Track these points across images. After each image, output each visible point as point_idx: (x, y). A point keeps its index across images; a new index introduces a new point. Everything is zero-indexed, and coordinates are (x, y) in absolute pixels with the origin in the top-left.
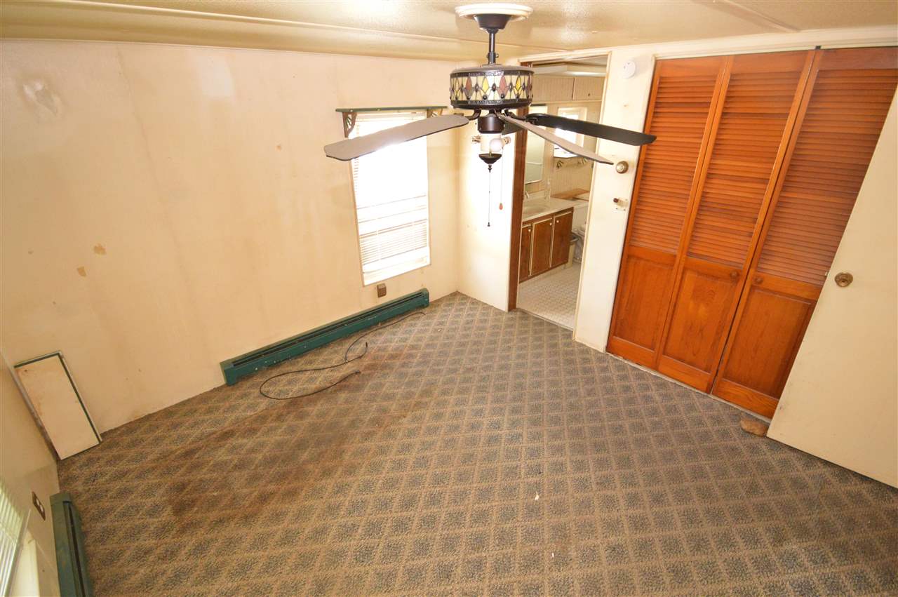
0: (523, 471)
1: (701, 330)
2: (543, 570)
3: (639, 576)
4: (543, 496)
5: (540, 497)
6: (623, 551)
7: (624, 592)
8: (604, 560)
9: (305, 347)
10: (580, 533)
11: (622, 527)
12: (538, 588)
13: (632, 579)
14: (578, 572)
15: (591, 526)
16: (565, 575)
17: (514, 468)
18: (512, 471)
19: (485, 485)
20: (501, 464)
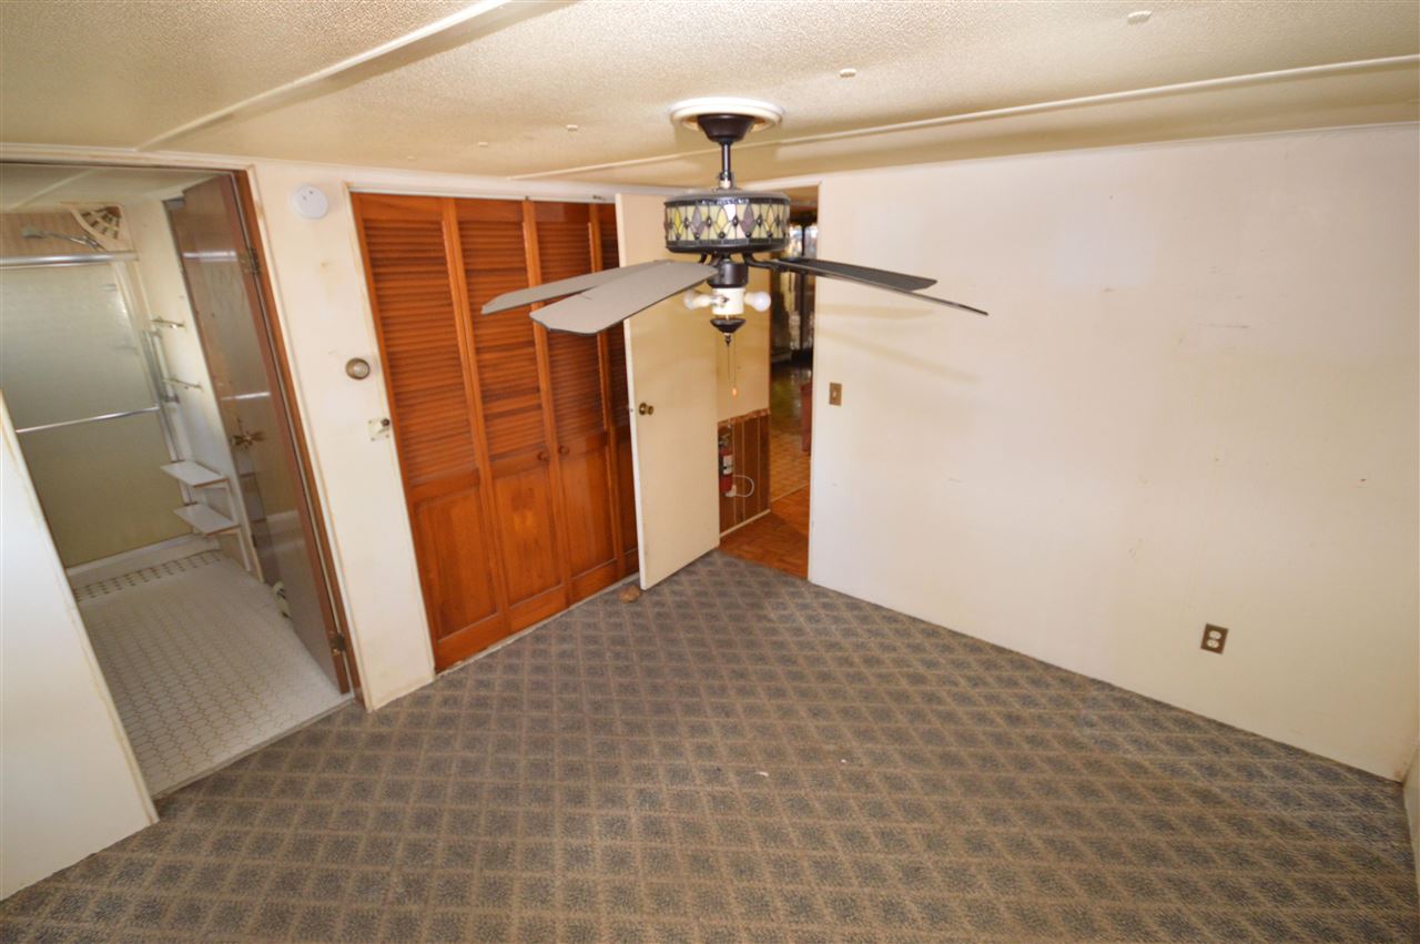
0: (719, 789)
1: (536, 542)
17: (714, 798)
18: (721, 802)
19: (754, 835)
20: (709, 816)
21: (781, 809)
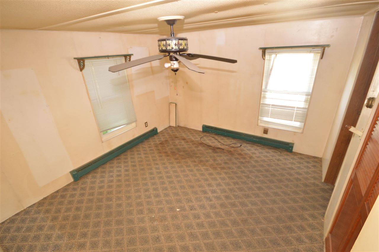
0: (190, 204)
2: (148, 214)
3: (147, 248)
4: (180, 212)
5: (178, 211)
6: (157, 242)
7: (140, 241)
8: (153, 234)
9: (226, 134)
10: (164, 226)
11: (169, 243)
12: (142, 213)
13: (145, 245)
14: (148, 225)
15: (168, 229)
16: (146, 221)
17: (191, 201)
18: (189, 200)
19: (181, 194)
20: (192, 196)
21: (174, 200)
